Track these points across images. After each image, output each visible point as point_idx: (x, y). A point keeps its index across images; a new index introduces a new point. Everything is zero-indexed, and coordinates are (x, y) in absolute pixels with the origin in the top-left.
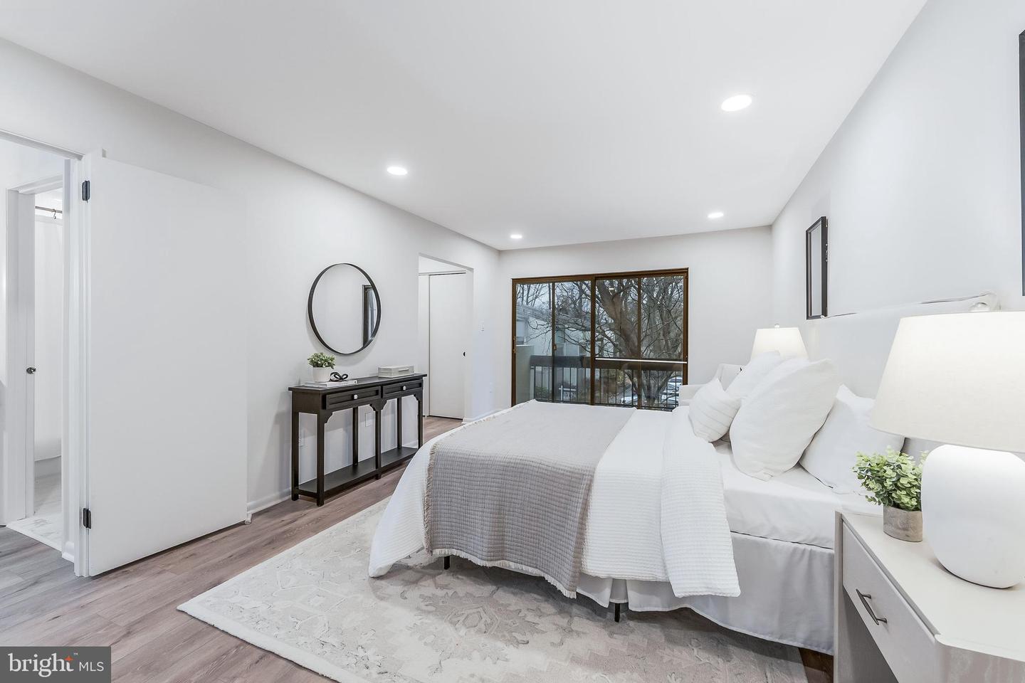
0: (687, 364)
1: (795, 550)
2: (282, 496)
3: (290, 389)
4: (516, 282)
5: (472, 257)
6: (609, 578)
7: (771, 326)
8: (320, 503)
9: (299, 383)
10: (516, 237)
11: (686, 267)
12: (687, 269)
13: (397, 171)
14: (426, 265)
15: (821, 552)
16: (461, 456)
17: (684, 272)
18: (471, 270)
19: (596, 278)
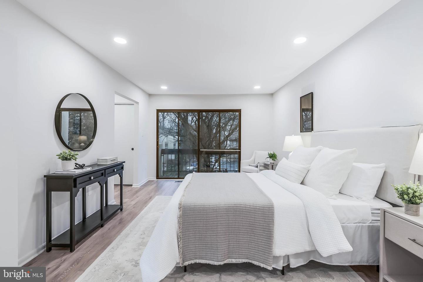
0: (240, 152)
1: (356, 226)
2: (38, 251)
3: (45, 176)
4: (158, 111)
5: (138, 96)
6: (286, 255)
7: (291, 135)
8: (72, 251)
9: (49, 172)
10: (164, 88)
11: (240, 109)
12: (241, 110)
13: (120, 41)
14: (118, 99)
15: (372, 225)
16: (199, 207)
17: (239, 111)
18: (137, 103)
19: (200, 111)
